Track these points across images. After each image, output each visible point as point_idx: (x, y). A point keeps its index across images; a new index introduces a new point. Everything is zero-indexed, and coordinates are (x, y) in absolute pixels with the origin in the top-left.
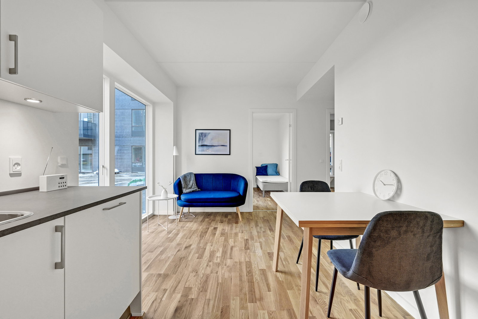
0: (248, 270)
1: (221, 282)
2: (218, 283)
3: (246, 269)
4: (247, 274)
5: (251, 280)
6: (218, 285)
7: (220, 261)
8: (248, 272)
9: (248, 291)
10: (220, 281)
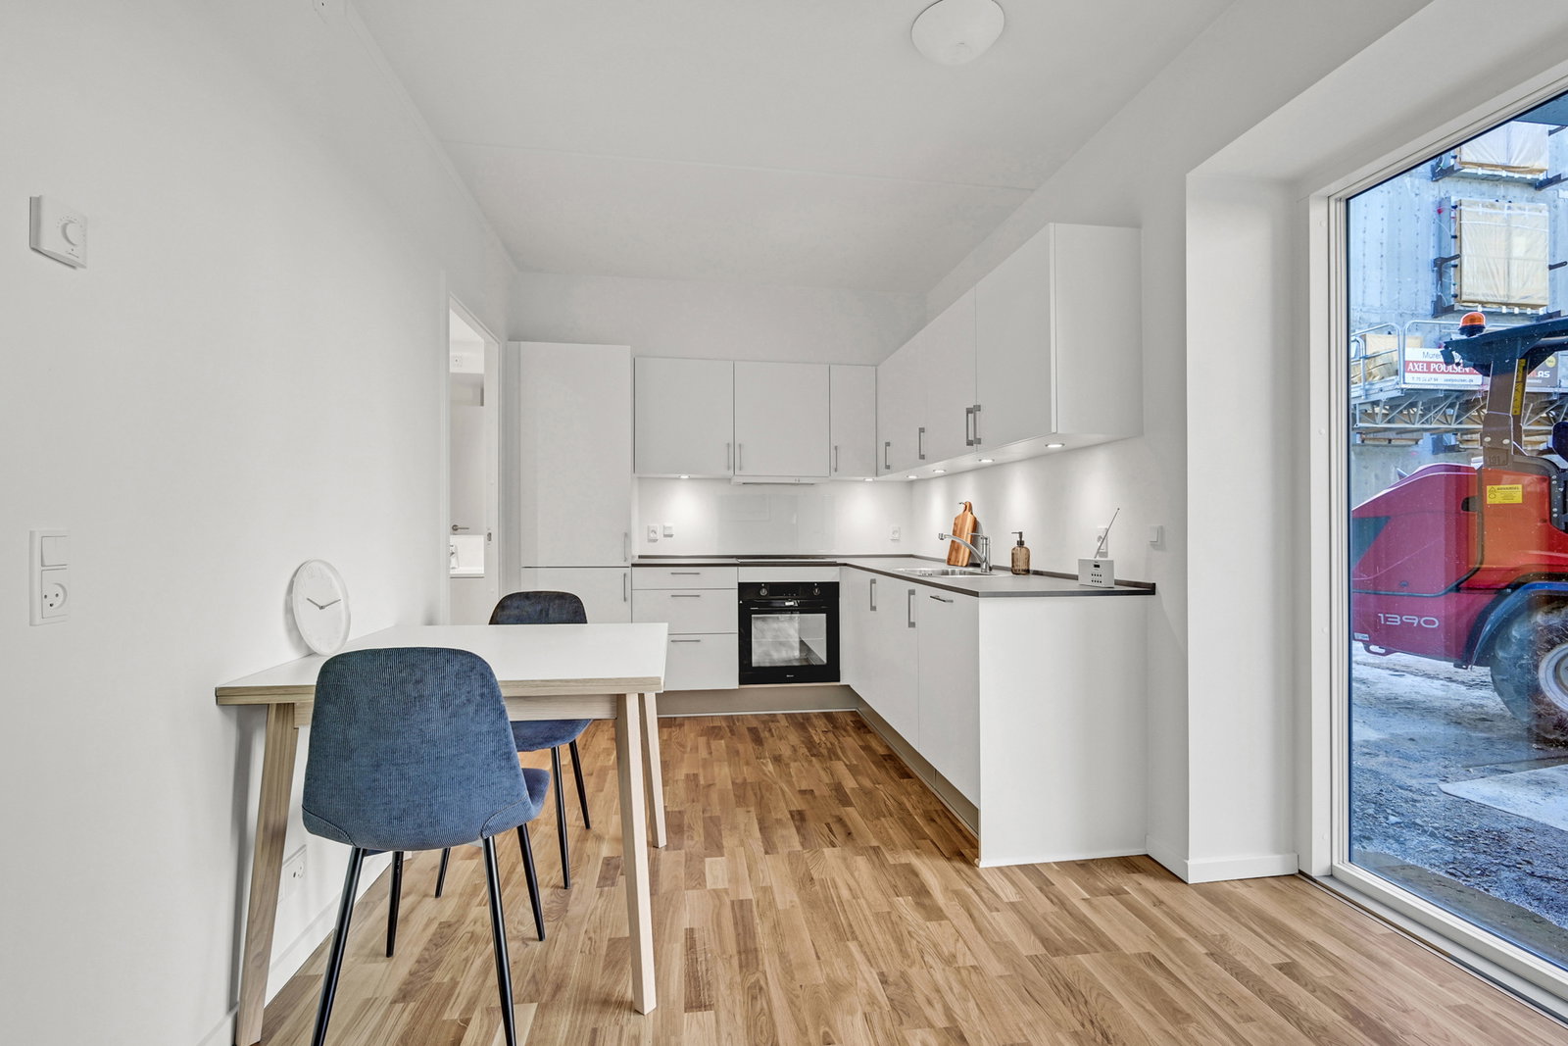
0: (761, 1003)
1: (849, 944)
2: (855, 938)
3: (769, 1002)
4: (762, 983)
5: (747, 958)
6: (853, 932)
7: (903, 1037)
8: (761, 989)
9: (755, 925)
10: (853, 946)
